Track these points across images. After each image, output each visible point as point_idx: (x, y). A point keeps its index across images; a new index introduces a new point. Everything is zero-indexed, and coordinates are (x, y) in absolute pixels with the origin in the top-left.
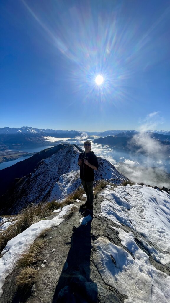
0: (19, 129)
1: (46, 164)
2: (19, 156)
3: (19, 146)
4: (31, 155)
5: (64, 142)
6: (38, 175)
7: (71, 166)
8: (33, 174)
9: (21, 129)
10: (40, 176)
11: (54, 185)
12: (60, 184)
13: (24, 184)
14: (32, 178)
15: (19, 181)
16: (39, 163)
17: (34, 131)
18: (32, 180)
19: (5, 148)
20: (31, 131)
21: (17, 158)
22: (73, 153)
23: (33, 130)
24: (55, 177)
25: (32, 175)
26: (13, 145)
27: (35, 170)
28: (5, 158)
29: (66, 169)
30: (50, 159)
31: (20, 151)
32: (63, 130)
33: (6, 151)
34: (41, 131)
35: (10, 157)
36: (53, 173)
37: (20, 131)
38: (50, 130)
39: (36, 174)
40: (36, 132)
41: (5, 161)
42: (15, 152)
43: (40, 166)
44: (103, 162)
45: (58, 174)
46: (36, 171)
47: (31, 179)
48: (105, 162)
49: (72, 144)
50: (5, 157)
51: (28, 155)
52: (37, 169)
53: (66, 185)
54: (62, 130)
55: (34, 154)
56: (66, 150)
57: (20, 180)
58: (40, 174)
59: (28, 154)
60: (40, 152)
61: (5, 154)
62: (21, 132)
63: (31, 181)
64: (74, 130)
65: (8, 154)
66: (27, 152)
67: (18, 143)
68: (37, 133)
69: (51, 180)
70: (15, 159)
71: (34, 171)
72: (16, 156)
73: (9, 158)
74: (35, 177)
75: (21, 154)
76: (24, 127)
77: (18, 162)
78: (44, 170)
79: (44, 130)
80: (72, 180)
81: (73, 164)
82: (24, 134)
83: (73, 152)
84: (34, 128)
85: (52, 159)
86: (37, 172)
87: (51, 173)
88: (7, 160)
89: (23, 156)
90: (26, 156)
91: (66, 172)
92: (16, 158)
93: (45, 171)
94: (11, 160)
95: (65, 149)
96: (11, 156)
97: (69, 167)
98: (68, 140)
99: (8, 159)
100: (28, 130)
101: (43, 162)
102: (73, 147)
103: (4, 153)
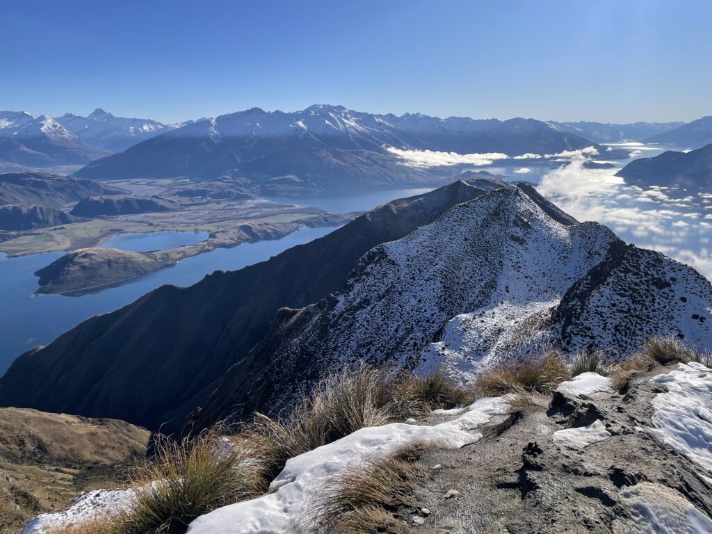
0: (297, 116)
1: (393, 263)
2: (295, 225)
3: (294, 183)
4: (335, 224)
5: (478, 171)
6: (360, 303)
7: (502, 282)
8: (341, 299)
9: (304, 115)
10: (369, 308)
11: (422, 353)
12: (446, 352)
13: (309, 332)
14: (337, 312)
15: (292, 321)
16: (365, 256)
17: (353, 124)
18: (336, 322)
19: (246, 192)
20: (344, 124)
21: (287, 231)
22: (515, 222)
23: (348, 119)
24: (428, 321)
25: (338, 302)
26: (276, 178)
27: (351, 281)
28: (246, 229)
29: (477, 291)
30: (412, 244)
31: (297, 206)
32: (475, 118)
33: (249, 201)
34: (380, 124)
35: (265, 228)
36: (421, 305)
37: (300, 124)
38: (416, 116)
39: (354, 299)
40: (360, 128)
41: (247, 240)
42: (281, 206)
43: (368, 269)
44: (670, 275)
45: (442, 309)
46: (352, 286)
47: (334, 316)
48: (679, 275)
49: (513, 183)
50: (246, 223)
51: (326, 221)
52: (357, 281)
53: (474, 363)
54: (468, 118)
55: (347, 217)
56: (481, 208)
57: (295, 317)
58: (366, 302)
59: (325, 219)
60: (372, 213)
61: (248, 213)
62: (306, 128)
63: (332, 327)
64: (526, 117)
65: (258, 213)
66: (323, 212)
67: (291, 174)
68: (362, 134)
69: (409, 331)
70: (278, 236)
71: (347, 289)
72: (285, 225)
73: (260, 231)
74: (347, 310)
75: (303, 217)
76: (314, 107)
77: (291, 247)
78: (383, 289)
79: (391, 117)
80: (501, 342)
81: (512, 273)
82: (316, 135)
83: (513, 218)
84: (352, 113)
85: (421, 243)
86: (358, 290)
87: (414, 302)
88: (252, 236)
89: (309, 224)
90: (320, 224)
91: (478, 306)
92: (283, 230)
93: (387, 291)
94: (268, 237)
95: (480, 203)
96: (267, 224)
97: (492, 285)
98: (497, 163)
99: (255, 234)
100: (331, 119)
101: (382, 254)
102: (517, 194)
103: (243, 210)
